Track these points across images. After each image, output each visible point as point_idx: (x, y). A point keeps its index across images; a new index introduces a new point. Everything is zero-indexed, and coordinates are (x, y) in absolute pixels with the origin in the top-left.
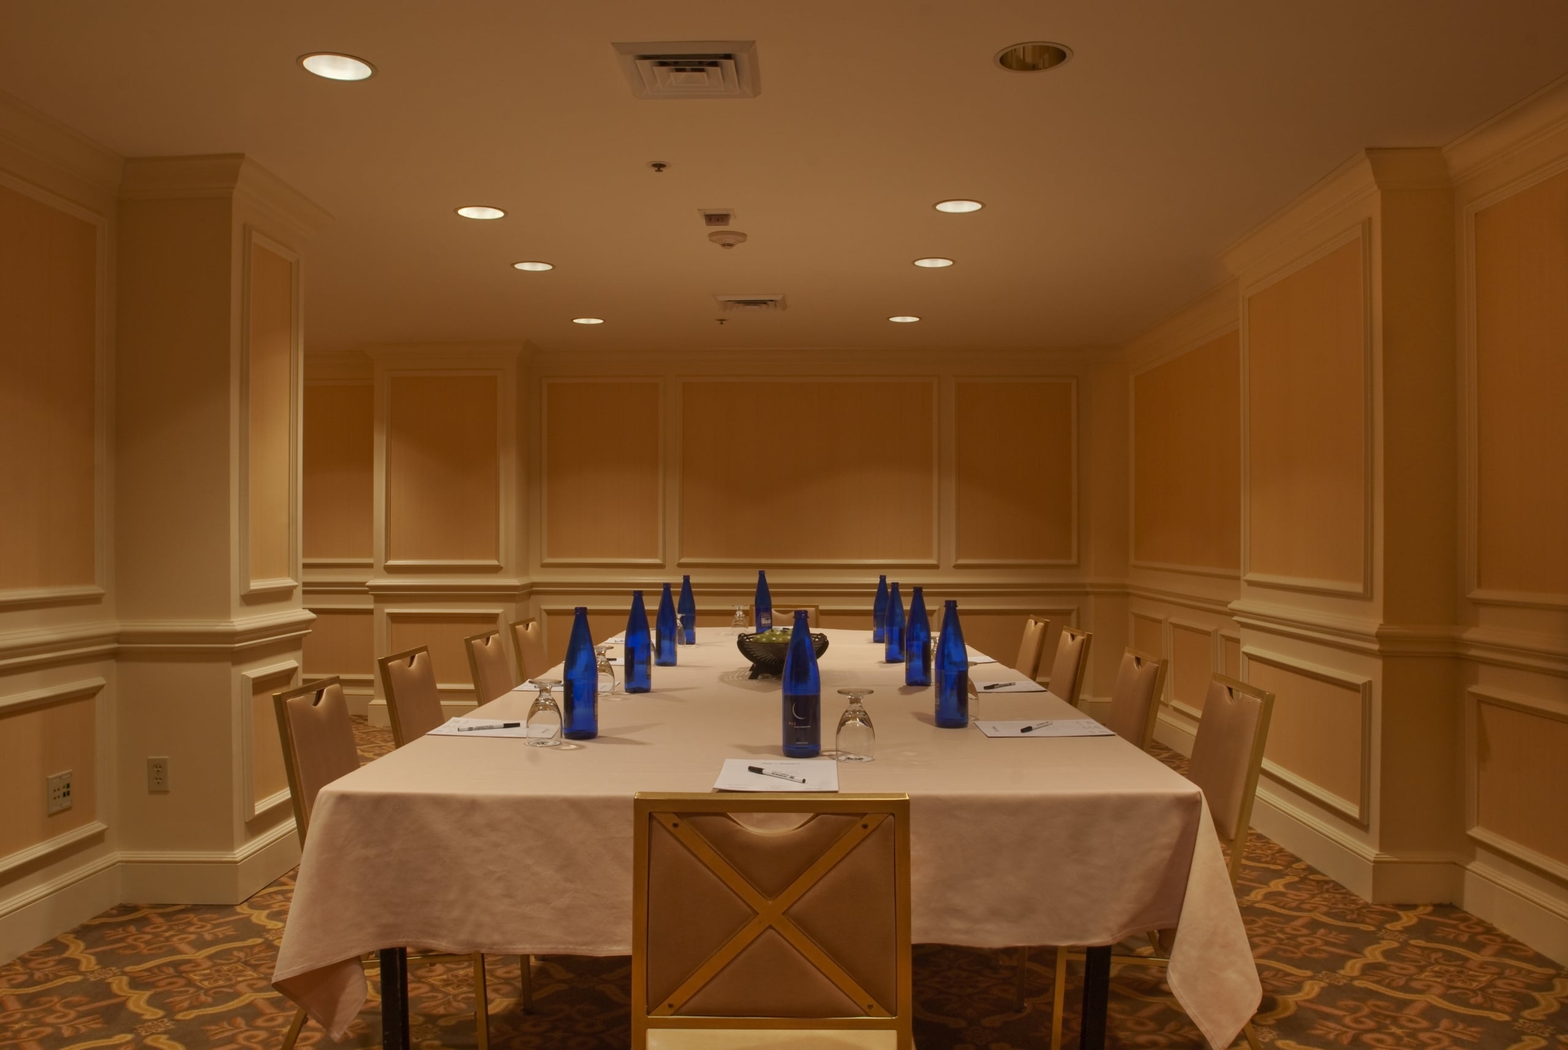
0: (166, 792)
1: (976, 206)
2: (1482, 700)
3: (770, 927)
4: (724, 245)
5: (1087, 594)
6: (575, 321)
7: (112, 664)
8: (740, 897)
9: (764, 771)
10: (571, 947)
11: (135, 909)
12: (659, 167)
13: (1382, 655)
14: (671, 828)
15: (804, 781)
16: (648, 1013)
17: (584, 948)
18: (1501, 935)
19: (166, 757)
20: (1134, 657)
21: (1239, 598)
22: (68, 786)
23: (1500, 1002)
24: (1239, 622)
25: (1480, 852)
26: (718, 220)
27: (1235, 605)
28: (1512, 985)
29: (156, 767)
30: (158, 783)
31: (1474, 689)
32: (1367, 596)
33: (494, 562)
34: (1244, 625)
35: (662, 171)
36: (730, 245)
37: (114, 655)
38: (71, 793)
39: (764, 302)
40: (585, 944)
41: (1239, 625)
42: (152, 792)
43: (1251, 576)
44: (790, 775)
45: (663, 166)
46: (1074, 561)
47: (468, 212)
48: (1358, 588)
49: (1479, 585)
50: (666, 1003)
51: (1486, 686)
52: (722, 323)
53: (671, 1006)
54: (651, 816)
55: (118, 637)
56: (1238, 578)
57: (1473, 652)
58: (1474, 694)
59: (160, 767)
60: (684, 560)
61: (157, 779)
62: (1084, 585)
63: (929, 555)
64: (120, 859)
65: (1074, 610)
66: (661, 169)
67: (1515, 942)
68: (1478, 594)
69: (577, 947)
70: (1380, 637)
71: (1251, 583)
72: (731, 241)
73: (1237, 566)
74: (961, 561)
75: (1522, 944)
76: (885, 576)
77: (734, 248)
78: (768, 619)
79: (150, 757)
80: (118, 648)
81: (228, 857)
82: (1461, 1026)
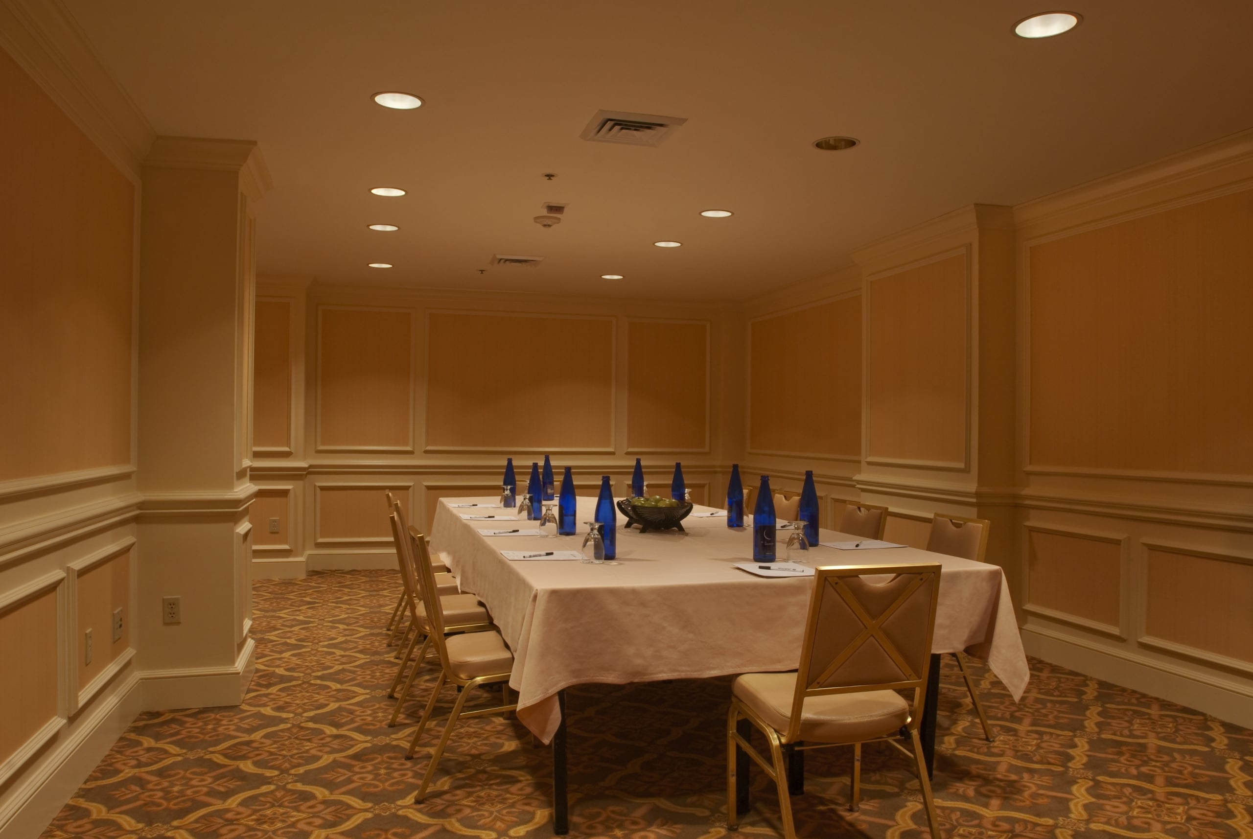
0: (178, 623)
1: (728, 214)
2: (1032, 530)
3: (872, 635)
4: (545, 226)
5: (715, 472)
6: (370, 265)
7: (133, 526)
8: (860, 621)
9: (771, 568)
10: (689, 673)
11: (158, 714)
12: (550, 176)
13: (978, 505)
14: (834, 585)
15: (803, 571)
16: (807, 689)
17: (695, 673)
18: (1047, 664)
19: (179, 596)
20: (856, 507)
21: (860, 474)
22: (121, 620)
23: (1069, 693)
24: (860, 488)
25: (1030, 618)
26: (556, 210)
27: (857, 477)
28: (1069, 685)
29: (170, 605)
30: (172, 617)
31: (1027, 523)
32: (966, 470)
33: (286, 449)
34: (863, 490)
35: (552, 179)
36: (549, 226)
37: (136, 519)
38: (123, 626)
39: (526, 261)
40: (695, 671)
41: (860, 491)
42: (165, 624)
43: (870, 459)
44: (793, 568)
45: (552, 176)
46: (707, 449)
47: (378, 192)
48: (961, 465)
49: (1031, 463)
50: (816, 682)
51: (1035, 521)
52: (482, 273)
53: (818, 683)
54: (826, 579)
55: (141, 505)
56: (859, 462)
57: (1027, 502)
58: (1028, 527)
59: (174, 604)
60: (429, 448)
61: (171, 614)
62: (714, 467)
63: (608, 446)
64: (141, 677)
65: (706, 484)
66: (551, 178)
67: (1056, 666)
68: (1030, 468)
69: (692, 673)
70: (977, 495)
71: (869, 463)
72: (549, 223)
73: (859, 453)
74: (630, 450)
75: (1061, 667)
76: (640, 459)
77: (552, 227)
78: (552, 490)
79: (165, 597)
80: (142, 513)
81: (231, 670)
82: (1058, 706)
